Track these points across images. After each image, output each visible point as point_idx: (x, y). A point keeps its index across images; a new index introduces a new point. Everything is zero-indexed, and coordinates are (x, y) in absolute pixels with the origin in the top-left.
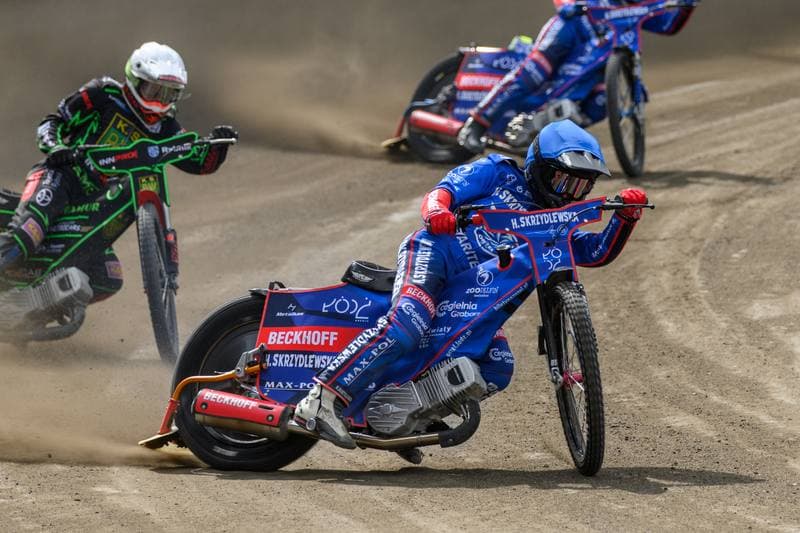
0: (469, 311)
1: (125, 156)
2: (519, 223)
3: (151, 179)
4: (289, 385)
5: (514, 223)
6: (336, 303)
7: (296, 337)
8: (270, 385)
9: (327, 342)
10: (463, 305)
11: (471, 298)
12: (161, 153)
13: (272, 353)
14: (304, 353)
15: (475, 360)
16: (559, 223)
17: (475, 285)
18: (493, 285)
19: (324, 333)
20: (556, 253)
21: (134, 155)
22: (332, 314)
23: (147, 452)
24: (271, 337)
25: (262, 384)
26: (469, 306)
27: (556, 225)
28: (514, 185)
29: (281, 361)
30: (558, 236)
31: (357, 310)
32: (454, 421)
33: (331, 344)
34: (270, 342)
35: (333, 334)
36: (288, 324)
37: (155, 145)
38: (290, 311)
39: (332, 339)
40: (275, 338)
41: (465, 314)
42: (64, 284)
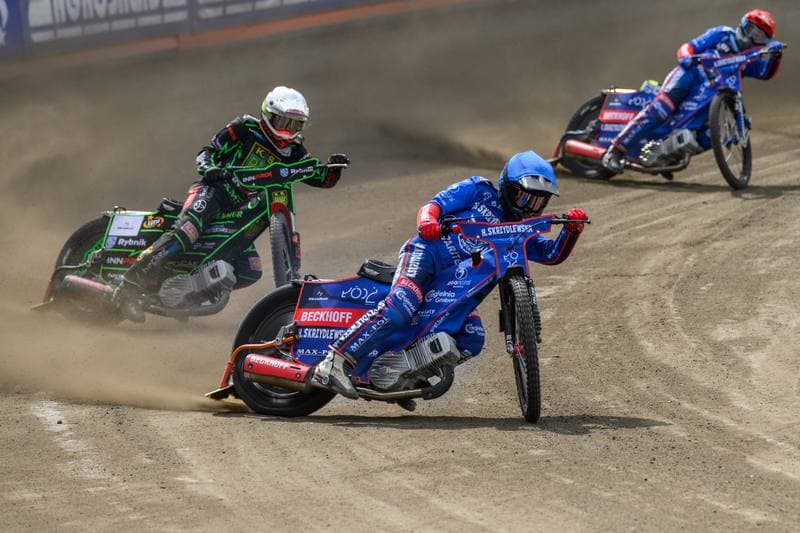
0: (448, 298)
1: (263, 175)
2: (487, 232)
3: (282, 193)
4: (315, 351)
5: (483, 232)
6: (351, 290)
7: (321, 315)
8: (301, 351)
9: (344, 320)
10: (444, 294)
11: (451, 289)
12: (290, 174)
13: (304, 327)
14: (327, 328)
15: (452, 335)
16: (517, 233)
17: (454, 279)
18: (467, 279)
19: (342, 313)
20: (514, 255)
21: (269, 174)
22: (348, 299)
23: (212, 401)
24: (303, 316)
25: (295, 350)
26: (449, 295)
27: (515, 235)
28: (490, 201)
29: (310, 334)
30: (516, 242)
31: (367, 296)
32: (434, 380)
33: (347, 321)
34: (302, 320)
35: (348, 313)
36: (317, 306)
37: (284, 167)
38: (318, 296)
39: (348, 317)
40: (307, 316)
41: (445, 300)
42: (214, 273)
